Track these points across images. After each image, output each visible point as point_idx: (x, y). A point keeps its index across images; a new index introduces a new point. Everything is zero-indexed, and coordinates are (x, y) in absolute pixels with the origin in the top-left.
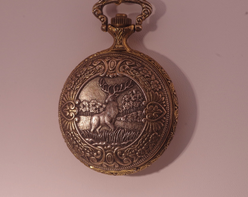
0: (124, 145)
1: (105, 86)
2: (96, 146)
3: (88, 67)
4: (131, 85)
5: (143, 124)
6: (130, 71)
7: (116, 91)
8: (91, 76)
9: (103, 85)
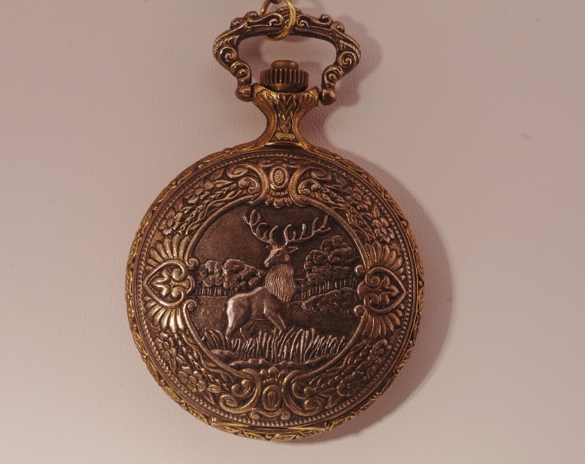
0: (310, 367)
1: (262, 227)
2: (239, 368)
3: (217, 181)
4: (326, 228)
5: (354, 319)
6: (324, 195)
7: (289, 239)
8: (227, 202)
9: (257, 225)
